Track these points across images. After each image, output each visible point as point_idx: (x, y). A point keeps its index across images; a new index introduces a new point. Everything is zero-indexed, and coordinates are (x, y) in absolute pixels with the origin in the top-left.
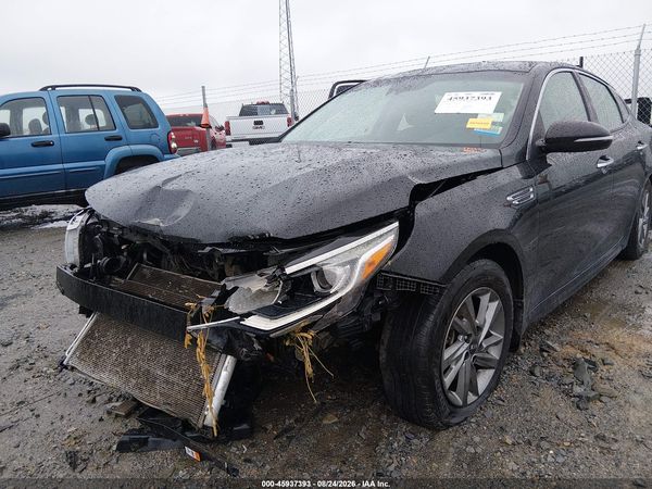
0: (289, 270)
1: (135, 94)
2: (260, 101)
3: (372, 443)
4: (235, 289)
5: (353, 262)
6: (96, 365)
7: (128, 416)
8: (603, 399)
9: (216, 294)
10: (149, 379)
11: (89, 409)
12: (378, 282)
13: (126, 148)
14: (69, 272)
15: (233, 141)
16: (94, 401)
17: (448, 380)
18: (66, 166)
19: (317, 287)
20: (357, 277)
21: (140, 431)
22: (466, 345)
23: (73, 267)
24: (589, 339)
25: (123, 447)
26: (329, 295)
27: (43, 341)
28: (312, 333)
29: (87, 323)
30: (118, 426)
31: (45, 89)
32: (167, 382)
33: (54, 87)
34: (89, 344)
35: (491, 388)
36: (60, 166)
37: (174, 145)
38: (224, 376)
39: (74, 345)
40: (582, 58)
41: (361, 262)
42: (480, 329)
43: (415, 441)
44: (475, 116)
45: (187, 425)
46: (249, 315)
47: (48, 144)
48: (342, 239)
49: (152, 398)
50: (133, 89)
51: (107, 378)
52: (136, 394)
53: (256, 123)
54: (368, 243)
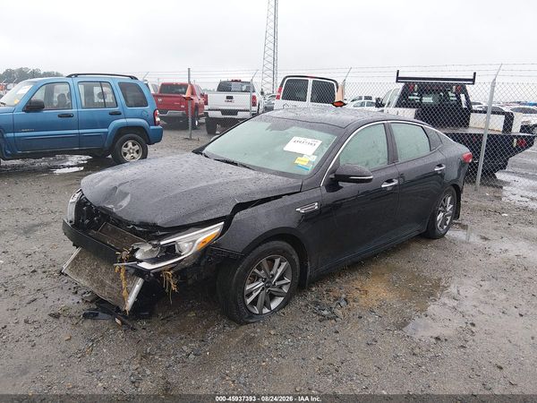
0: (162, 243)
1: (133, 81)
2: (234, 79)
3: (207, 327)
4: (138, 249)
5: (194, 241)
6: (78, 274)
7: (92, 302)
8: (337, 319)
9: (131, 249)
10: (103, 285)
11: (74, 297)
12: (207, 250)
13: (123, 121)
14: (69, 224)
15: (209, 110)
16: (76, 293)
17: (249, 301)
18: (81, 131)
19: (177, 251)
20: (196, 248)
21: (96, 310)
22: (262, 283)
23: (71, 222)
24: (359, 287)
25: (86, 316)
26: (180, 256)
27: (54, 257)
28: (172, 272)
29: (76, 251)
30: (86, 307)
31: (70, 76)
32: (111, 287)
33: (76, 75)
34: (76, 263)
35: (280, 307)
36: (76, 131)
37: (158, 119)
38: (137, 287)
39: (68, 263)
40: (475, 73)
41: (197, 242)
42: (273, 276)
43: (228, 328)
44: (302, 155)
45: (118, 310)
46: (141, 261)
47: (69, 116)
48: (193, 229)
49: (103, 295)
50: (132, 77)
51: (83, 282)
52: (96, 291)
53: (228, 97)
54: (204, 232)
